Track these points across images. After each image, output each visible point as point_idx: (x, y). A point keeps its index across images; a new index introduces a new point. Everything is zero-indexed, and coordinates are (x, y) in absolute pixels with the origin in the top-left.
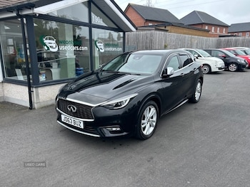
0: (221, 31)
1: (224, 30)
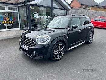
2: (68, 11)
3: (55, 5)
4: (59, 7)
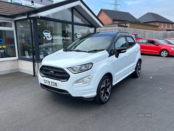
0: (169, 27)
1: (171, 26)
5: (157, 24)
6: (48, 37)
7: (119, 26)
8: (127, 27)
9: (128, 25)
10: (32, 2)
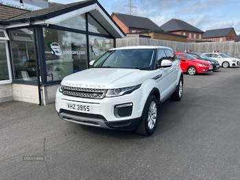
0: (197, 37)
1: (200, 36)
2: (117, 39)
3: (92, 29)
4: (98, 32)
5: (184, 34)
6: (57, 52)
7: (140, 36)
8: (150, 37)
9: (151, 35)
10: (21, 2)
